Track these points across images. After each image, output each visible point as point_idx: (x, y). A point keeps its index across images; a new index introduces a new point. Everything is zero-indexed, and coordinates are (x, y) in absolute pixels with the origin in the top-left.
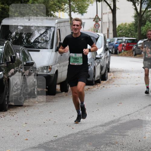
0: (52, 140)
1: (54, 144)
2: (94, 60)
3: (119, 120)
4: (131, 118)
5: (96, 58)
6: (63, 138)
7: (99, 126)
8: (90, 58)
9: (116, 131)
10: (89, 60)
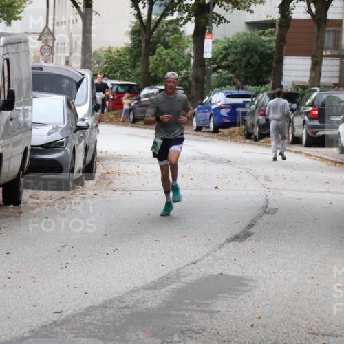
0: (54, 321)
1: (64, 331)
2: (73, 131)
3: (178, 275)
4: (203, 270)
5: (77, 126)
6: (77, 315)
7: (142, 288)
8: (63, 127)
9: (188, 301)
10: (62, 131)
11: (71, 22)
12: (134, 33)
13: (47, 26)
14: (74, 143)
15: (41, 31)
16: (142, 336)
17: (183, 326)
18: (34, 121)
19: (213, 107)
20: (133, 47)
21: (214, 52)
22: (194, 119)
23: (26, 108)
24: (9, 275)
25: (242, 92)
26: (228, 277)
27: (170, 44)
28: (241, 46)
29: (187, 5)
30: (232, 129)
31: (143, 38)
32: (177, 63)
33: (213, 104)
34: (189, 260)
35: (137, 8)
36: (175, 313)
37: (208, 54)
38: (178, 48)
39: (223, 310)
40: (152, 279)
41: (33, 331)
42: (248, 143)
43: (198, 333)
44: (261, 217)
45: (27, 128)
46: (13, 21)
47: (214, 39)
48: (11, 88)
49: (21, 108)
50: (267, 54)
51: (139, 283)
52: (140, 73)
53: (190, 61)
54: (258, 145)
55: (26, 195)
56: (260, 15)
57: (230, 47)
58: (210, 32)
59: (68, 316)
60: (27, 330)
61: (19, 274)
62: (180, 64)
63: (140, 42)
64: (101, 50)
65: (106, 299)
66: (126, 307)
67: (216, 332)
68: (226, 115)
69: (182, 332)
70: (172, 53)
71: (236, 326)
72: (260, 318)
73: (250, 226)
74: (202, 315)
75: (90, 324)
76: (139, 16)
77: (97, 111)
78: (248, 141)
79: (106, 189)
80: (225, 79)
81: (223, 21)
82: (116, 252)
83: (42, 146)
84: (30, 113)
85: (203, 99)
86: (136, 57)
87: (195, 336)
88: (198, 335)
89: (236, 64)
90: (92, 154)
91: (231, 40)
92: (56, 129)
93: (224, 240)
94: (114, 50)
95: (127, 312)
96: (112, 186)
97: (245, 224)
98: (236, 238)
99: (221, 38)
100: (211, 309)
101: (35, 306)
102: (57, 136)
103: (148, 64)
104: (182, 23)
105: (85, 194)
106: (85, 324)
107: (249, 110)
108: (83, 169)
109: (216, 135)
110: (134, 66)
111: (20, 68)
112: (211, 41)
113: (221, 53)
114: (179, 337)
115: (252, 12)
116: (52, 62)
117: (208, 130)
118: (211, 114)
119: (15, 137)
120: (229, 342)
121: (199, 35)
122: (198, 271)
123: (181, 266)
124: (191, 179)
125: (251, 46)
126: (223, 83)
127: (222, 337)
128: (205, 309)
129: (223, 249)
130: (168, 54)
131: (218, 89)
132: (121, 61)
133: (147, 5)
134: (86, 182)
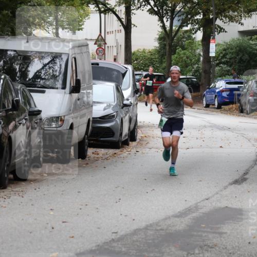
0: (113, 239)
1: (120, 246)
2: (121, 107)
3: (196, 207)
4: (214, 204)
5: (123, 104)
6: (128, 235)
7: (172, 217)
8: (114, 104)
9: (204, 226)
10: (113, 107)
11: (117, 31)
12: (161, 39)
13: (100, 35)
14: (122, 116)
15: (96, 38)
16: (173, 249)
17: (202, 243)
18: (94, 100)
19: (217, 91)
20: (160, 49)
21: (216, 52)
22: (204, 99)
23: (88, 91)
24: (81, 207)
25: (237, 80)
26: (231, 209)
27: (186, 46)
28: (236, 48)
29: (197, 19)
30: (231, 106)
31: (167, 43)
32: (191, 60)
33: (217, 88)
34: (204, 197)
35: (162, 22)
36: (195, 233)
37: (212, 54)
38: (192, 49)
39: (229, 232)
40: (179, 211)
41: (98, 246)
42: (242, 116)
43: (211, 248)
44: (253, 167)
45: (89, 105)
46: (77, 31)
47: (216, 43)
48: (78, 78)
49: (85, 91)
50: (254, 53)
51: (170, 213)
52: (166, 67)
53: (200, 58)
54: (250, 117)
55: (90, 151)
56: (248, 26)
57: (228, 48)
58: (214, 38)
59: (122, 235)
60: (94, 245)
61: (87, 206)
62: (193, 60)
63: (165, 45)
64: (138, 51)
65: (148, 223)
66: (161, 230)
67: (224, 247)
68: (226, 96)
69: (201, 247)
70: (187, 53)
71: (238, 243)
72: (255, 237)
73: (246, 174)
74: (215, 235)
75: (137, 241)
76: (164, 27)
77: (137, 94)
78: (242, 114)
79: (144, 148)
80: (225, 71)
81: (222, 30)
82: (153, 191)
83: (100, 118)
84: (91, 95)
85: (210, 85)
86: (163, 56)
87: (210, 249)
88: (212, 249)
89: (232, 61)
90: (134, 123)
91: (229, 43)
92: (109, 106)
93: (227, 184)
94: (147, 51)
95: (163, 233)
96: (149, 145)
97: (242, 173)
98: (236, 182)
99: (221, 42)
100: (220, 230)
101: (99, 228)
102: (110, 111)
103: (171, 61)
104: (194, 32)
105: (130, 151)
106: (134, 241)
107: (242, 93)
108: (128, 134)
109: (219, 110)
110: (161, 62)
111: (83, 64)
112: (214, 44)
113: (222, 53)
114: (199, 250)
115: (242, 24)
116: (105, 59)
117: (213, 107)
118: (216, 95)
119: (81, 112)
120: (234, 254)
121: (206, 41)
122: (210, 205)
123: (198, 201)
124: (203, 141)
125: (242, 48)
126: (223, 74)
127: (229, 250)
128: (216, 231)
129: (227, 190)
130: (184, 54)
131: (220, 78)
132: (152, 59)
133: (169, 19)
134: (130, 143)
